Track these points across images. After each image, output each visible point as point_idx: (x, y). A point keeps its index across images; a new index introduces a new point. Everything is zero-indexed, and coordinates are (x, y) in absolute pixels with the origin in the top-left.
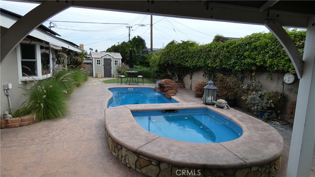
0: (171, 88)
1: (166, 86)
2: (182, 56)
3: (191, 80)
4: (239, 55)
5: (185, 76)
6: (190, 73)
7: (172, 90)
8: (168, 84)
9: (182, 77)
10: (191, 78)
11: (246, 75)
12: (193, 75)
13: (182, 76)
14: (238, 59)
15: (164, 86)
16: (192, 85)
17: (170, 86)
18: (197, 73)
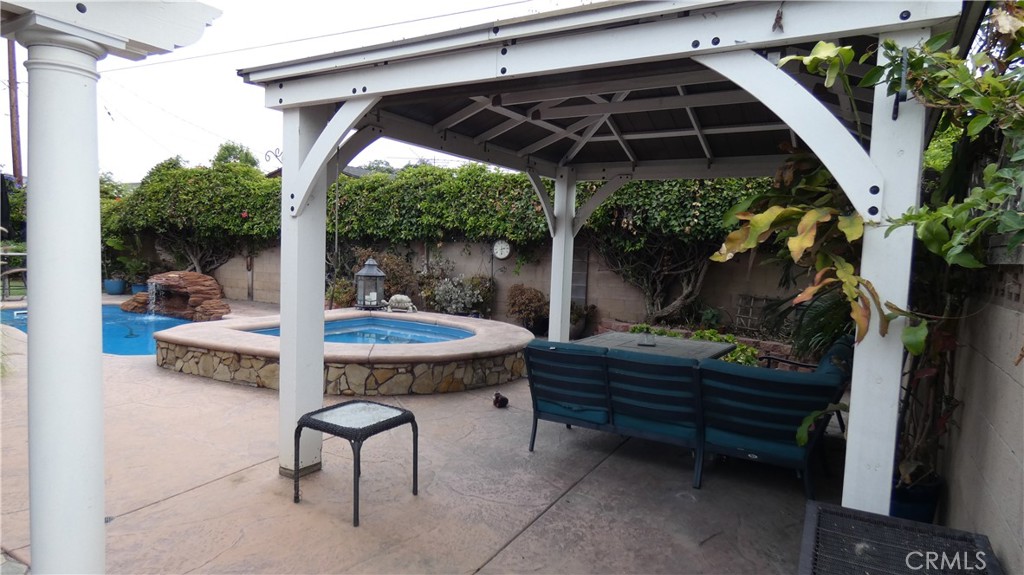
0: (207, 294)
1: (189, 289)
2: (226, 206)
3: (250, 273)
4: (404, 207)
5: (221, 264)
6: (245, 253)
7: (211, 299)
8: (196, 284)
9: (213, 267)
10: (250, 267)
11: (417, 250)
12: (255, 259)
13: (212, 263)
14: (401, 215)
15: (185, 290)
16: (256, 286)
17: (203, 288)
18: (273, 252)
